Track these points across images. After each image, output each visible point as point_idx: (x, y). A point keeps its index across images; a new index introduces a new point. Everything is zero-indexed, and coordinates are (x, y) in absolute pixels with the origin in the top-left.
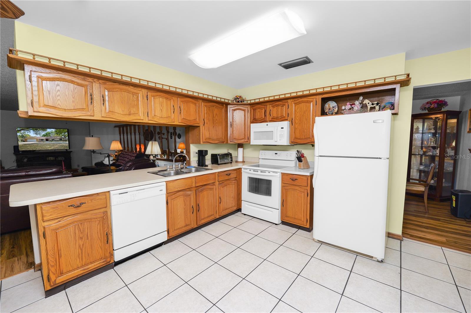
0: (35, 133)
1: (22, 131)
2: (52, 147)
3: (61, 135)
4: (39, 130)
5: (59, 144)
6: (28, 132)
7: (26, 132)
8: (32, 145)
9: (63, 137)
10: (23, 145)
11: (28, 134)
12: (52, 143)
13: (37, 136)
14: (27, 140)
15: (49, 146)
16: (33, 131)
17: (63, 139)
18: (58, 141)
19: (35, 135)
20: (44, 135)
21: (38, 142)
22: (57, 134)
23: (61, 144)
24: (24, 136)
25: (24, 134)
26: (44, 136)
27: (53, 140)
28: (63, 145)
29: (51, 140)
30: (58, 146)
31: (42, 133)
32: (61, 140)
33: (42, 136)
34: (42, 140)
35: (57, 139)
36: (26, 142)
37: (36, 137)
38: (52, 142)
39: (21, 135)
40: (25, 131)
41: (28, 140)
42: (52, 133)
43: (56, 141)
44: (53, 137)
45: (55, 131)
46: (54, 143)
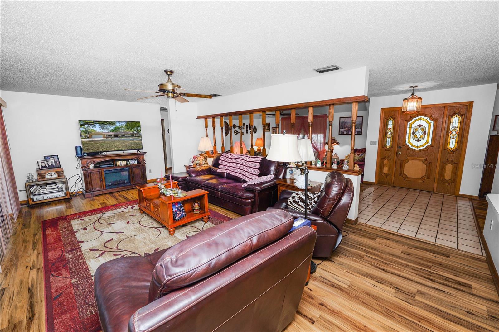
0: (102, 128)
1: (86, 125)
2: (122, 145)
3: (132, 130)
4: (106, 124)
5: (131, 141)
6: (93, 127)
7: (91, 127)
8: (98, 142)
9: (135, 132)
10: (87, 142)
11: (94, 128)
12: (122, 140)
13: (104, 131)
15: (118, 144)
16: (100, 125)
17: (135, 135)
18: (129, 137)
19: (101, 130)
20: (112, 129)
21: (106, 138)
22: (128, 129)
23: (132, 141)
24: (89, 131)
25: (88, 129)
26: (112, 131)
27: (123, 136)
28: (135, 142)
29: (121, 136)
30: (129, 143)
31: (109, 128)
32: (132, 136)
33: (110, 132)
34: (110, 136)
35: (128, 135)
36: (90, 138)
37: (102, 132)
38: (122, 138)
39: (84, 130)
40: (90, 125)
41: (93, 136)
42: (122, 127)
43: (126, 137)
44: (123, 132)
45: (125, 125)
46: (124, 140)
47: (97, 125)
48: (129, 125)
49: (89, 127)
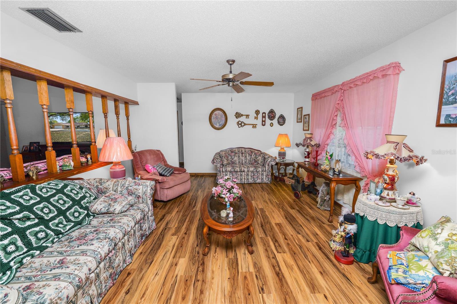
0: (62, 119)
1: (51, 117)
3: (86, 121)
5: (85, 132)
6: (56, 118)
7: (54, 118)
8: (59, 132)
11: (56, 120)
13: (63, 122)
14: (54, 126)
16: (60, 117)
17: (89, 127)
18: (83, 128)
19: (61, 121)
21: (64, 129)
22: (83, 120)
23: (86, 133)
24: (52, 122)
25: (52, 120)
27: (78, 127)
30: (84, 134)
31: (67, 119)
32: (86, 127)
33: (68, 122)
34: (68, 127)
35: (82, 126)
36: (53, 129)
37: (62, 123)
42: (77, 118)
43: (81, 128)
44: (78, 123)
45: (80, 116)
46: (79, 131)
47: (59, 116)
48: (83, 116)
49: (53, 118)
